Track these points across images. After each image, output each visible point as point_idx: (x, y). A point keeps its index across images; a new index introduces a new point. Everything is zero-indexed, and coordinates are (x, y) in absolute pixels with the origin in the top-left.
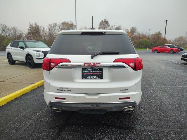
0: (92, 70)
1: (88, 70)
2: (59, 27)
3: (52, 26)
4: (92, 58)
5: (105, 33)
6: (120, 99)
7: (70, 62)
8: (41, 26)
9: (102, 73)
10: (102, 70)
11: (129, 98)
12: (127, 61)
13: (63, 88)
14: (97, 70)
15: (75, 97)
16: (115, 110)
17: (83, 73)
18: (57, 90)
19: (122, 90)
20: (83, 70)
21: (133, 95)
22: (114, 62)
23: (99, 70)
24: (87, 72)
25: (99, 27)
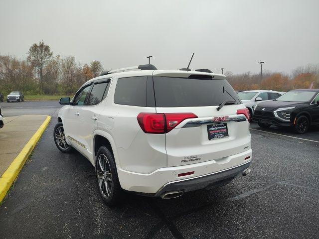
0: (218, 126)
1: (213, 127)
4: (218, 109)
5: (213, 77)
7: (197, 117)
9: (227, 129)
10: (226, 125)
13: (191, 157)
14: (222, 126)
15: (207, 166)
17: (209, 131)
18: (182, 161)
20: (209, 127)
22: (237, 114)
24: (213, 129)
25: (28, 55)
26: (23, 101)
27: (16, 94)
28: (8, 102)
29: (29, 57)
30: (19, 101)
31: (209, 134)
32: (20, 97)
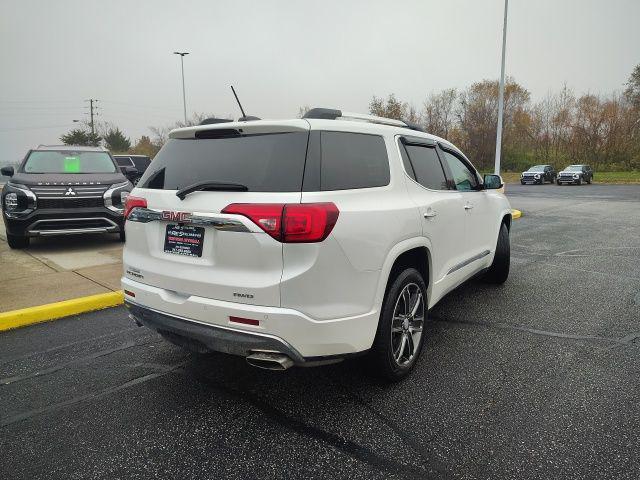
0: (185, 231)
1: (175, 230)
2: (463, 103)
3: (437, 102)
4: (182, 196)
5: (241, 130)
6: (233, 319)
7: (146, 206)
8: (405, 106)
9: (201, 240)
10: (201, 231)
11: (256, 323)
12: (253, 212)
14: (191, 231)
16: (225, 350)
17: (167, 235)
18: (128, 272)
19: (239, 295)
20: (169, 228)
21: (267, 316)
22: (223, 212)
23: (196, 233)
24: (176, 233)
25: (627, 87)
26: (589, 183)
27: (574, 171)
28: (560, 184)
29: (630, 91)
30: (577, 183)
31: (167, 240)
32: (581, 176)
